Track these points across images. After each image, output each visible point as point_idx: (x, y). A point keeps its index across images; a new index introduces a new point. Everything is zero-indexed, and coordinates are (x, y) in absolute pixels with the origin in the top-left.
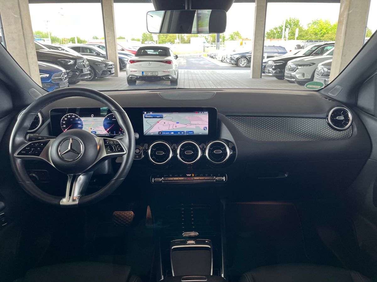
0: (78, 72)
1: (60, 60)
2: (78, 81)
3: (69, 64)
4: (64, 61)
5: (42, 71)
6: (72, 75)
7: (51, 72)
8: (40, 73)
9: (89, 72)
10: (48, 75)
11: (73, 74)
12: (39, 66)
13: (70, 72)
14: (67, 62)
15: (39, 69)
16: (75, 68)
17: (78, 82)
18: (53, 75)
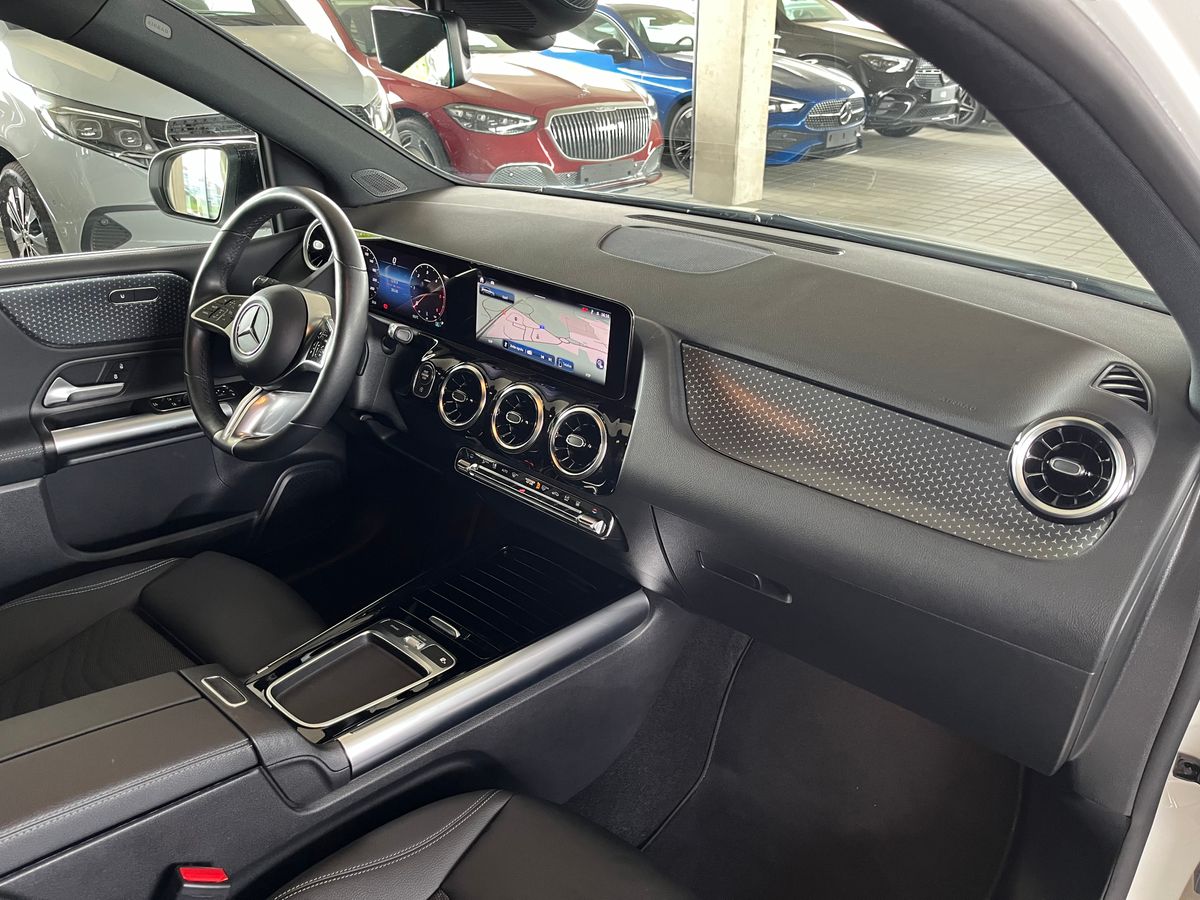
0: (911, 100)
1: (866, 56)
2: (915, 127)
3: (889, 71)
4: (880, 59)
5: (780, 90)
6: (892, 107)
7: (810, 93)
8: (771, 95)
9: (956, 101)
10: (802, 105)
11: (896, 106)
12: (777, 73)
13: (886, 98)
14: (886, 64)
15: (772, 82)
16: (908, 86)
17: (915, 129)
18: (814, 104)
